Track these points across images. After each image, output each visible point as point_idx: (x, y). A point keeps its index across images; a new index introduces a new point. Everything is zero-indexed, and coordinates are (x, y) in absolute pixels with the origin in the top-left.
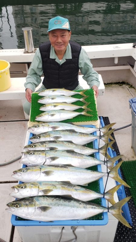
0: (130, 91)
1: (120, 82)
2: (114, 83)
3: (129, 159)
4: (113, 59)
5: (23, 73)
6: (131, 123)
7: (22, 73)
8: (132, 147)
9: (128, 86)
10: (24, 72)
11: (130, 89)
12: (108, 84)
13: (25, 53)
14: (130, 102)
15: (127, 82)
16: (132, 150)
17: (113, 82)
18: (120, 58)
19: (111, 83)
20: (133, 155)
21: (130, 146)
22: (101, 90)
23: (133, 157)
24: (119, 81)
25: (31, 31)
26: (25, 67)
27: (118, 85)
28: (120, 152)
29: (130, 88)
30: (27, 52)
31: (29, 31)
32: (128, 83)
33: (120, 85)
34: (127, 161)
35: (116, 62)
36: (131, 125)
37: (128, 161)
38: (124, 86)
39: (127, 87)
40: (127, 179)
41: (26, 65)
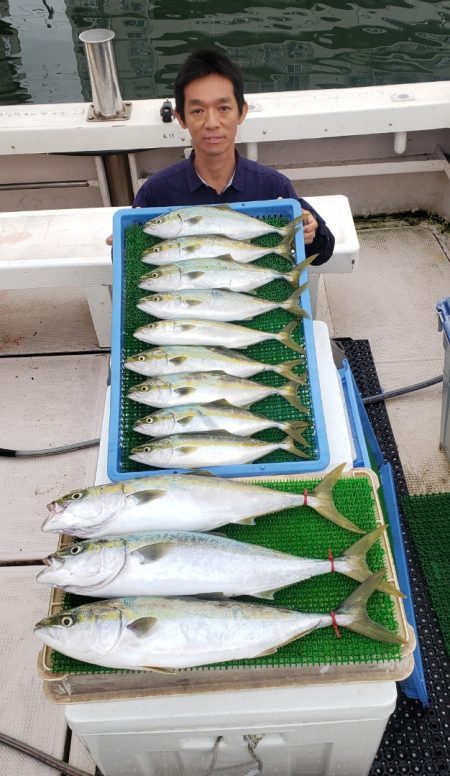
0: (443, 245)
1: (413, 211)
2: (390, 215)
3: (429, 488)
4: (390, 137)
5: (88, 185)
6: (441, 373)
7: (83, 186)
8: (442, 448)
9: (438, 225)
10: (90, 182)
11: (442, 237)
12: (370, 217)
13: (91, 119)
14: (440, 310)
15: (433, 212)
16: (440, 456)
17: (390, 212)
18: (411, 136)
19: (383, 217)
20: (443, 474)
21: (436, 440)
22: (348, 255)
23: (444, 481)
24: (408, 210)
25: (109, 44)
26: (95, 166)
27: (403, 222)
28: (403, 463)
29: (442, 232)
30: (101, 117)
31: (104, 46)
32: (436, 215)
33: (412, 224)
34: (424, 494)
35: (400, 146)
36: (439, 380)
37: (427, 495)
38: (424, 224)
39: (435, 228)
40: (422, 553)
41: (98, 160)
